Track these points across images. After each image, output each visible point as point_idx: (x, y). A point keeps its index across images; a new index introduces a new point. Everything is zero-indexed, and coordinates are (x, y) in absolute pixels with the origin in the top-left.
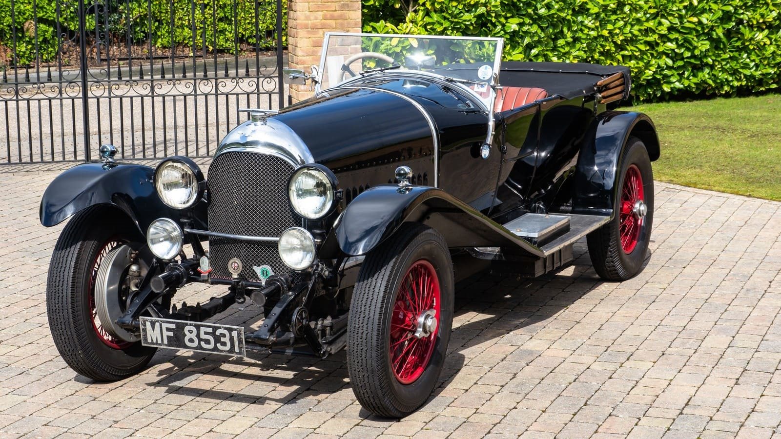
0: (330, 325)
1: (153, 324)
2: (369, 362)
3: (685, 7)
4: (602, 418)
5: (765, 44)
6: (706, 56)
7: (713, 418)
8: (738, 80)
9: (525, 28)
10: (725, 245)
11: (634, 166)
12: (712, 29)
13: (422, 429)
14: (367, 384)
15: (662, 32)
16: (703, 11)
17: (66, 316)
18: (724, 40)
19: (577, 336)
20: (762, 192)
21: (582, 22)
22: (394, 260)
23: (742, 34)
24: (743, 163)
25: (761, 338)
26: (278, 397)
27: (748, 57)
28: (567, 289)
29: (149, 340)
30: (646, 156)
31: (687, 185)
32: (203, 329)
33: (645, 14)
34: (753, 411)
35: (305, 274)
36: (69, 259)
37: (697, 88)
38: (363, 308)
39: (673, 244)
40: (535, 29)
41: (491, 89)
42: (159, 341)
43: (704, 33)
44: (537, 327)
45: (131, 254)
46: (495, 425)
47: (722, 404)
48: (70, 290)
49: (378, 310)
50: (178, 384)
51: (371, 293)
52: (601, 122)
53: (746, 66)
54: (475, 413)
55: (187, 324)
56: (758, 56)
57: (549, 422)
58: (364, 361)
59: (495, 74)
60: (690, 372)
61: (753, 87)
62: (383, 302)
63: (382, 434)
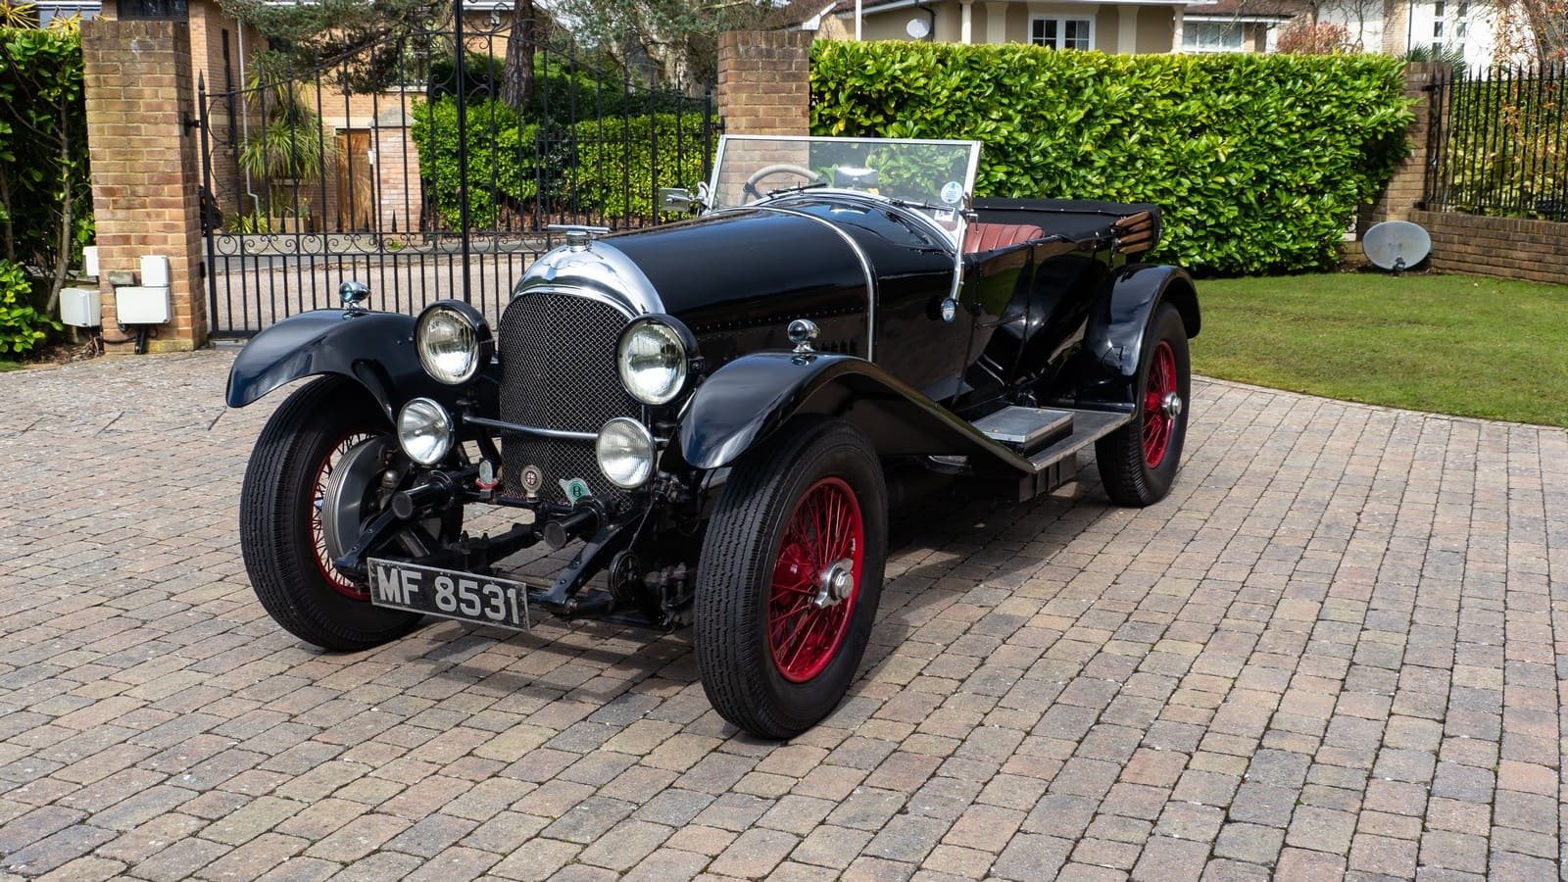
0: (682, 577)
1: (388, 570)
2: (730, 651)
3: (1210, 164)
4: (1127, 749)
5: (1305, 212)
6: (1234, 225)
7: (1317, 759)
8: (1271, 255)
9: (1015, 179)
10: (1282, 457)
11: (1164, 343)
12: (1242, 191)
13: (821, 762)
14: (728, 688)
15: (1182, 194)
16: (1232, 170)
17: (267, 550)
18: (1256, 206)
19: (1080, 593)
20: (1321, 388)
21: (1084, 177)
22: (778, 478)
23: (1278, 200)
24: (1290, 352)
25: (1363, 607)
26: (602, 690)
27: (1284, 228)
28: (1066, 516)
29: (383, 598)
30: (1182, 330)
31: (1220, 377)
32: (463, 584)
33: (1161, 172)
34: (1381, 746)
35: (638, 494)
36: (275, 459)
37: (1221, 264)
38: (722, 558)
39: (1210, 455)
40: (1025, 181)
41: (961, 217)
42: (398, 600)
43: (1232, 197)
44: (1021, 576)
45: (386, 453)
46: (945, 759)
47: (1326, 730)
48: (273, 510)
49: (747, 563)
50: (452, 659)
51: (736, 533)
52: (1120, 279)
53: (1282, 238)
54: (914, 732)
55: (438, 574)
56: (1296, 226)
57: (1037, 755)
58: (722, 646)
59: (967, 194)
60: (1263, 664)
61: (1289, 264)
62: (755, 550)
63: (753, 770)
